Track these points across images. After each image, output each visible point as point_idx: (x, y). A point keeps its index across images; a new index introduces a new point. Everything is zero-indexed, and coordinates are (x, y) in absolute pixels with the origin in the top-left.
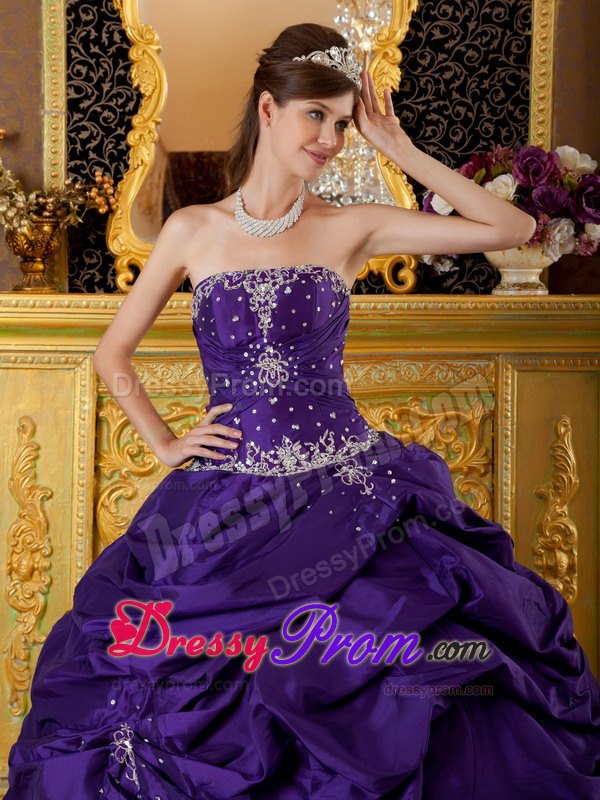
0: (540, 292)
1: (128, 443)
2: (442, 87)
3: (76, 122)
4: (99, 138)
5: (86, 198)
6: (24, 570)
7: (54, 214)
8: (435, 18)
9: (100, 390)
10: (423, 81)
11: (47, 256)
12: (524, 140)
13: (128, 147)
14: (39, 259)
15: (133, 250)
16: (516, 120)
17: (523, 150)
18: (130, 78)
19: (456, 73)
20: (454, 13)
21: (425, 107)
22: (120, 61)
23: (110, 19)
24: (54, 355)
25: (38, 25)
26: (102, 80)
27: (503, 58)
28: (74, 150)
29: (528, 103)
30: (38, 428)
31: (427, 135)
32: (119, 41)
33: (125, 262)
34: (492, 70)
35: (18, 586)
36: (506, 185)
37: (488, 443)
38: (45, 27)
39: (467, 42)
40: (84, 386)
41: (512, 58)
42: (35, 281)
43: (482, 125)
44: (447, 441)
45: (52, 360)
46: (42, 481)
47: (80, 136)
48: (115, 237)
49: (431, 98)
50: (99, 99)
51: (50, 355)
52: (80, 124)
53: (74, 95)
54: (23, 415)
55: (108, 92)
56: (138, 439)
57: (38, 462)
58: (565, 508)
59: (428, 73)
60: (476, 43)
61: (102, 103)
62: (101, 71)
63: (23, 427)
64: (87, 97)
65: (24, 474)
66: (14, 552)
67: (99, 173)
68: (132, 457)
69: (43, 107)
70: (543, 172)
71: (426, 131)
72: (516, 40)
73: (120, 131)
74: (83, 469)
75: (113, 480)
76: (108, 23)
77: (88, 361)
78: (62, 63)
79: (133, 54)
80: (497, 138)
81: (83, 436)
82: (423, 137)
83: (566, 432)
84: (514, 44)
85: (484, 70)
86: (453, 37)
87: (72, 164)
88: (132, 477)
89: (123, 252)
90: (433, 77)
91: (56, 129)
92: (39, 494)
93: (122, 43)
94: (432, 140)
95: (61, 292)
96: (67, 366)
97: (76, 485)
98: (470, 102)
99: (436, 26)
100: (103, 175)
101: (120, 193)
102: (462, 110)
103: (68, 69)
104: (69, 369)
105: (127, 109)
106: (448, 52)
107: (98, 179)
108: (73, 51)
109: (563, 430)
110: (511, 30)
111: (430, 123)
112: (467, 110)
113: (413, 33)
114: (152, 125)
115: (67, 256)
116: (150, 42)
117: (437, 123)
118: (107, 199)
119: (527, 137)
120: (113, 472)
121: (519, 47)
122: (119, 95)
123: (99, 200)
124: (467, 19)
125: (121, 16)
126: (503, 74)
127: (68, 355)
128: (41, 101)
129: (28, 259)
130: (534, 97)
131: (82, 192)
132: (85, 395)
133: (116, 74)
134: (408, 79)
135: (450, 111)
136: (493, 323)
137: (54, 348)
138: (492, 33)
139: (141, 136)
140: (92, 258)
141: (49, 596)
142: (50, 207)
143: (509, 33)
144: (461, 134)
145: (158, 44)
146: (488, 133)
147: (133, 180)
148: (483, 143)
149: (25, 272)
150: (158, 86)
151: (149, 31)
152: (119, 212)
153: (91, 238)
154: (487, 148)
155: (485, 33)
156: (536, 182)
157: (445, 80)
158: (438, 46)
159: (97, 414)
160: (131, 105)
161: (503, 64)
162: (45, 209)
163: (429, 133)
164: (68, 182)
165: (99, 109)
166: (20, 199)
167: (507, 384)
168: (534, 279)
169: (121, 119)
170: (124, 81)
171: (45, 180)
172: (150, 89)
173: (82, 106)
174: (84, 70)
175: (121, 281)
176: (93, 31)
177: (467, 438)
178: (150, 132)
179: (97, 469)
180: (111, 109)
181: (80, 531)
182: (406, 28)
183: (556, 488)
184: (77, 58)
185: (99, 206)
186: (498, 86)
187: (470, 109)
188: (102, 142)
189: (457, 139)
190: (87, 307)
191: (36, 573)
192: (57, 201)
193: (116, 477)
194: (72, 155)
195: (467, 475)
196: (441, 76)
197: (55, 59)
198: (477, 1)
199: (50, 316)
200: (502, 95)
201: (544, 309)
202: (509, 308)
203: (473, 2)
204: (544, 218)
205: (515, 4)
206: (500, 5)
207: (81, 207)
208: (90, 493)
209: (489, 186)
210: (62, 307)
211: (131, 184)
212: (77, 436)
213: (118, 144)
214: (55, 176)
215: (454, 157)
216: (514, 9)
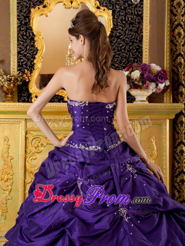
0: (146, 103)
1: (34, 144)
2: (119, 48)
3: (20, 57)
4: (26, 61)
5: (23, 77)
6: (5, 179)
7: (14, 82)
8: (117, 30)
9: (27, 129)
10: (114, 46)
11: (12, 93)
12: (141, 62)
14: (10, 94)
15: (36, 92)
16: (139, 57)
17: (142, 65)
18: (35, 45)
19: (123, 45)
20: (122, 29)
21: (115, 54)
22: (32, 41)
23: (29, 29)
25: (9, 31)
26: (27, 46)
27: (135, 41)
28: (19, 64)
29: (142, 53)
30: (9, 140)
33: (34, 95)
34: (133, 44)
35: (4, 184)
36: (137, 73)
38: (11, 31)
39: (126, 36)
40: (22, 128)
41: (138, 41)
42: (9, 100)
43: (130, 58)
46: (10, 155)
47: (21, 61)
48: (31, 88)
49: (116, 51)
51: (13, 120)
52: (21, 58)
53: (19, 50)
54: (5, 136)
55: (29, 49)
56: (37, 143)
57: (9, 149)
58: (153, 161)
59: (116, 44)
60: (128, 37)
61: (27, 52)
62: (27, 43)
63: (5, 139)
64: (23, 50)
65: (6, 153)
66: (2, 174)
68: (36, 148)
69: (11, 53)
70: (147, 70)
73: (32, 59)
74: (22, 151)
75: (30, 154)
76: (29, 31)
77: (23, 121)
78: (16, 41)
79: (36, 39)
80: (134, 62)
81: (22, 142)
82: (114, 62)
83: (154, 141)
84: (138, 37)
85: (131, 44)
86: (122, 35)
87: (19, 68)
88: (35, 153)
89: (34, 92)
90: (117, 46)
91: (14, 59)
92: (10, 158)
93: (32, 36)
94: (117, 62)
95: (16, 102)
96: (18, 123)
97: (20, 156)
98: (127, 52)
99: (117, 32)
100: (27, 71)
101: (32, 76)
102: (125, 54)
103: (18, 43)
104: (18, 124)
106: (121, 39)
107: (26, 72)
108: (19, 38)
109: (153, 140)
110: (138, 33)
111: (116, 58)
113: (111, 34)
114: (41, 58)
115: (17, 94)
116: (40, 35)
117: (118, 58)
118: (28, 78)
119: (142, 62)
120: (30, 152)
121: (140, 38)
122: (32, 50)
123: (26, 78)
124: (126, 30)
125: (32, 28)
126: (135, 45)
127: (18, 120)
128: (10, 51)
129: (6, 94)
130: (144, 51)
131: (21, 76)
132: (22, 131)
133: (31, 44)
135: (122, 55)
136: (134, 111)
137: (14, 118)
139: (38, 61)
140: (24, 94)
141: (12, 186)
144: (125, 60)
145: (42, 36)
146: (132, 60)
147: (35, 73)
148: (130, 63)
149: (6, 97)
150: (42, 47)
151: (40, 32)
152: (32, 81)
153: (24, 88)
154: (132, 64)
155: (131, 34)
156: (145, 73)
157: (120, 46)
158: (118, 37)
159: (26, 136)
160: (35, 53)
161: (136, 42)
162: (11, 80)
163: (116, 60)
164: (18, 73)
165: (26, 54)
166: (5, 77)
167: (137, 129)
168: (145, 99)
169: (32, 56)
170: (33, 46)
171: (11, 73)
172: (40, 48)
173: (21, 53)
174: (22, 43)
175: (33, 100)
176: (24, 32)
179: (26, 151)
180: (29, 54)
181: (21, 168)
182: (110, 32)
183: (151, 155)
184: (20, 40)
185: (26, 79)
186: (134, 48)
187: (127, 54)
188: (27, 62)
189: (124, 62)
190: (24, 106)
191: (9, 180)
192: (15, 78)
193: (31, 153)
194: (19, 66)
197: (14, 40)
198: (128, 26)
199: (13, 108)
200: (135, 51)
201: (148, 107)
202: (139, 107)
203: (127, 26)
204: (148, 82)
205: (138, 27)
206: (134, 27)
207: (21, 80)
208: (24, 158)
209: (133, 73)
210: (16, 106)
211: (35, 74)
212: (20, 142)
213: (31, 63)
214: (14, 72)
215: (123, 66)
216: (138, 28)
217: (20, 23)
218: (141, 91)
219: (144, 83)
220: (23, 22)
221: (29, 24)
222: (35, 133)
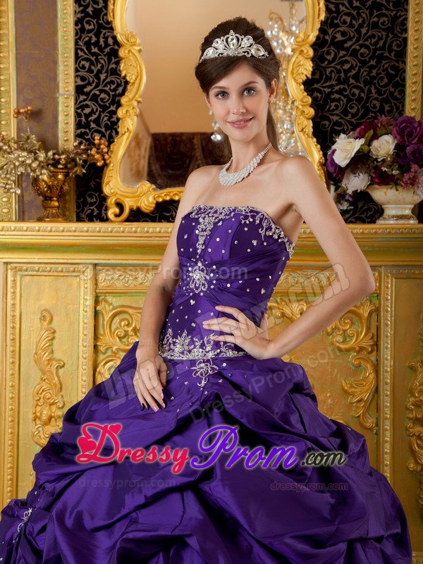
0: (412, 222)
1: (117, 328)
2: (342, 75)
3: (81, 102)
4: (98, 113)
5: (88, 155)
6: (44, 418)
7: (66, 167)
8: (337, 26)
9: (97, 291)
10: (328, 71)
11: (61, 196)
12: (401, 112)
13: (118, 119)
14: (55, 199)
15: (119, 192)
16: (395, 98)
17: (400, 119)
18: (120, 70)
19: (352, 65)
20: (351, 22)
21: (330, 90)
22: (113, 58)
23: (105, 28)
24: (66, 266)
25: (55, 33)
26: (100, 72)
27: (387, 54)
29: (404, 86)
30: (54, 317)
31: (332, 108)
32: (112, 44)
33: (113, 200)
34: (378, 63)
35: (40, 429)
36: (388, 142)
37: (374, 330)
38: (60, 34)
39: (360, 42)
40: (87, 288)
41: (393, 54)
42: (52, 214)
43: (371, 102)
44: (345, 328)
45: (64, 269)
46: (57, 355)
47: (85, 112)
48: (108, 183)
49: (334, 83)
50: (97, 85)
51: (62, 266)
52: (84, 103)
53: (80, 83)
54: (43, 308)
55: (104, 80)
56: (124, 326)
57: (55, 342)
59: (333, 65)
60: (367, 43)
61: (100, 88)
62: (99, 65)
63: (44, 316)
64: (90, 84)
65: (45, 350)
66: (37, 405)
67: (97, 137)
68: (120, 338)
69: (58, 91)
70: (415, 135)
71: (330, 106)
72: (396, 40)
73: (113, 108)
74: (85, 347)
75: (107, 355)
76: (104, 31)
77: (89, 270)
78: (72, 60)
79: (122, 53)
80: (382, 111)
81: (86, 324)
82: (329, 110)
84: (394, 43)
85: (373, 62)
86: (350, 39)
87: (79, 131)
88: (120, 352)
89: (112, 193)
90: (336, 68)
91: (67, 106)
92: (55, 364)
93: (114, 45)
94: (335, 112)
95: (71, 221)
96: (75, 274)
97: (81, 357)
98: (362, 85)
99: (338, 31)
100: (100, 139)
101: (112, 151)
102: (357, 91)
103: (76, 63)
104: (76, 276)
105: (118, 92)
106: (347, 49)
107: (97, 142)
108: (79, 51)
110: (393, 33)
111: (334, 100)
112: (360, 92)
113: (322, 36)
114: (135, 104)
115: (75, 197)
116: (134, 44)
117: (338, 100)
118: (103, 156)
119: (403, 110)
120: (107, 349)
121: (398, 46)
122: (112, 82)
123: (97, 156)
124: (361, 26)
125: (113, 26)
126: (386, 66)
127: (75, 266)
128: (56, 87)
129: (47, 198)
130: (409, 82)
131: (85, 151)
132: (87, 295)
133: (110, 67)
134: (318, 69)
135: (348, 92)
136: (376, 244)
137: (65, 261)
138: (379, 36)
139: (127, 111)
140: (92, 198)
142: (63, 161)
143: (391, 36)
144: (356, 108)
145: (139, 45)
146: (375, 107)
147: (121, 143)
148: (371, 114)
149: (45, 208)
150: (139, 75)
151: (133, 36)
152: (112, 165)
153: (92, 184)
154: (375, 118)
155: (373, 36)
156: (410, 142)
157: (344, 70)
158: (339, 46)
159: (95, 308)
160: (120, 90)
161: (386, 58)
162: (59, 163)
163: (333, 107)
164: (76, 144)
165: (98, 93)
166: (42, 156)
167: (387, 288)
168: (408, 212)
169: (113, 100)
170: (115, 72)
171: (60, 142)
172: (134, 77)
174: (87, 65)
175: (111, 214)
176: (93, 37)
177: (358, 327)
178: (133, 108)
179: (95, 347)
180: (106, 92)
181: (83, 390)
182: (316, 33)
184: (82, 56)
185: (98, 160)
186: (383, 74)
187: (362, 91)
188: (100, 115)
189: (353, 111)
190: (87, 231)
191: (53, 419)
192: (68, 157)
193: (109, 353)
194: (79, 125)
195: (358, 352)
196: (341, 67)
197: (67, 57)
198: (367, 13)
199: (62, 238)
200: (386, 80)
201: (414, 233)
202: (389, 233)
203: (365, 13)
204: (414, 167)
205: (395, 15)
206: (384, 15)
207: (85, 161)
208: (91, 364)
209: (375, 143)
210: (71, 231)
211: (120, 145)
212: (81, 324)
213: (111, 117)
214: (67, 140)
215: (351, 123)
216: (395, 18)
217: (82, 12)
218: (397, 190)
219: (404, 169)
220: (90, 10)
221: (106, 14)
222: (116, 301)
